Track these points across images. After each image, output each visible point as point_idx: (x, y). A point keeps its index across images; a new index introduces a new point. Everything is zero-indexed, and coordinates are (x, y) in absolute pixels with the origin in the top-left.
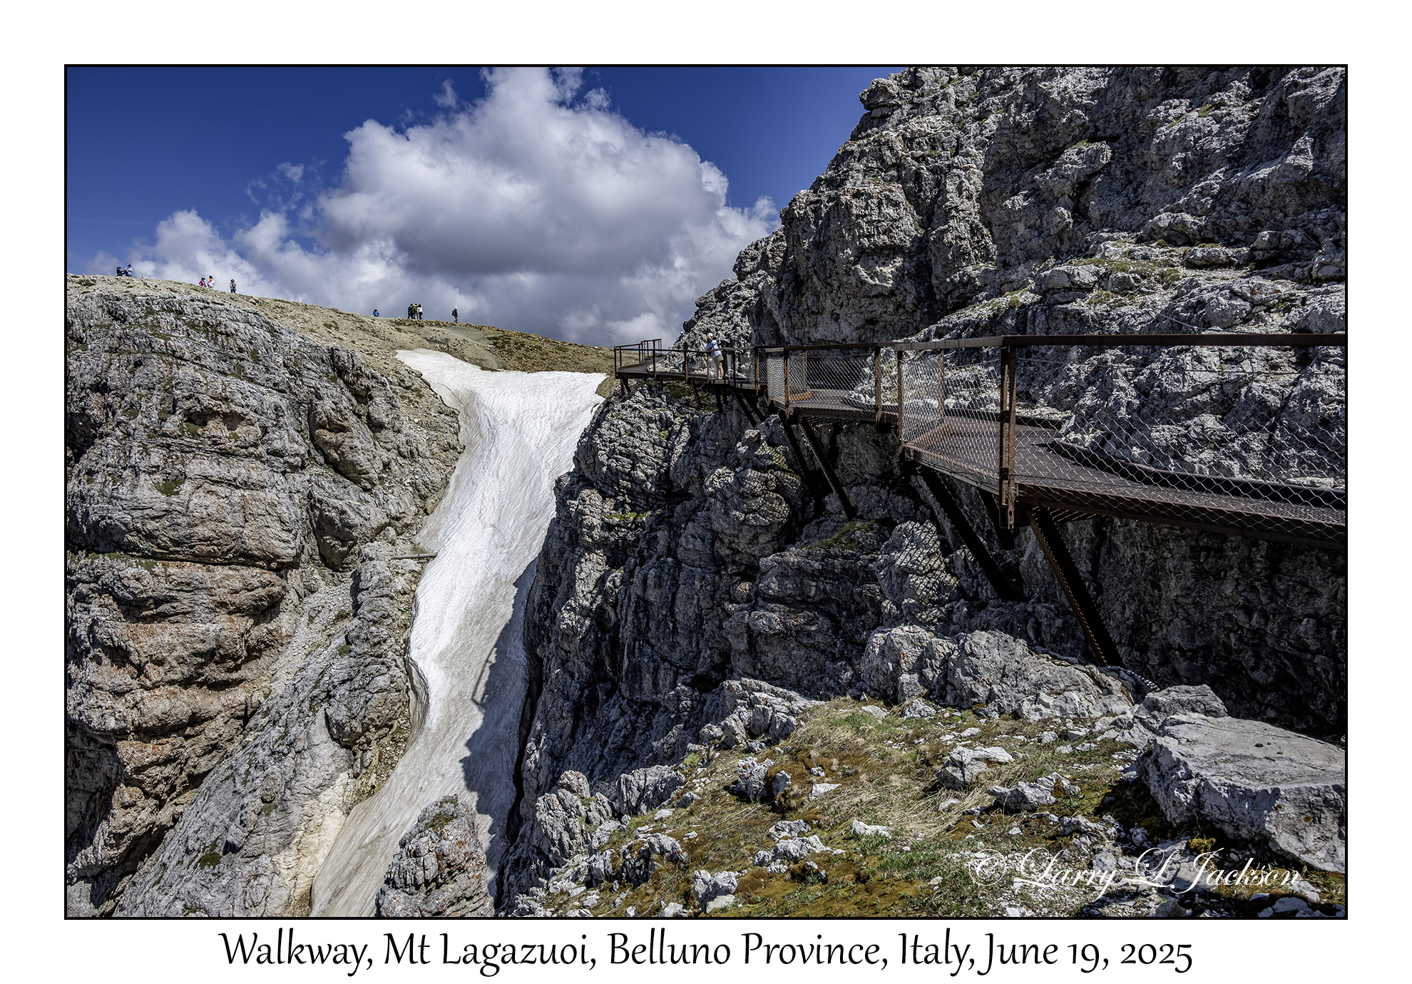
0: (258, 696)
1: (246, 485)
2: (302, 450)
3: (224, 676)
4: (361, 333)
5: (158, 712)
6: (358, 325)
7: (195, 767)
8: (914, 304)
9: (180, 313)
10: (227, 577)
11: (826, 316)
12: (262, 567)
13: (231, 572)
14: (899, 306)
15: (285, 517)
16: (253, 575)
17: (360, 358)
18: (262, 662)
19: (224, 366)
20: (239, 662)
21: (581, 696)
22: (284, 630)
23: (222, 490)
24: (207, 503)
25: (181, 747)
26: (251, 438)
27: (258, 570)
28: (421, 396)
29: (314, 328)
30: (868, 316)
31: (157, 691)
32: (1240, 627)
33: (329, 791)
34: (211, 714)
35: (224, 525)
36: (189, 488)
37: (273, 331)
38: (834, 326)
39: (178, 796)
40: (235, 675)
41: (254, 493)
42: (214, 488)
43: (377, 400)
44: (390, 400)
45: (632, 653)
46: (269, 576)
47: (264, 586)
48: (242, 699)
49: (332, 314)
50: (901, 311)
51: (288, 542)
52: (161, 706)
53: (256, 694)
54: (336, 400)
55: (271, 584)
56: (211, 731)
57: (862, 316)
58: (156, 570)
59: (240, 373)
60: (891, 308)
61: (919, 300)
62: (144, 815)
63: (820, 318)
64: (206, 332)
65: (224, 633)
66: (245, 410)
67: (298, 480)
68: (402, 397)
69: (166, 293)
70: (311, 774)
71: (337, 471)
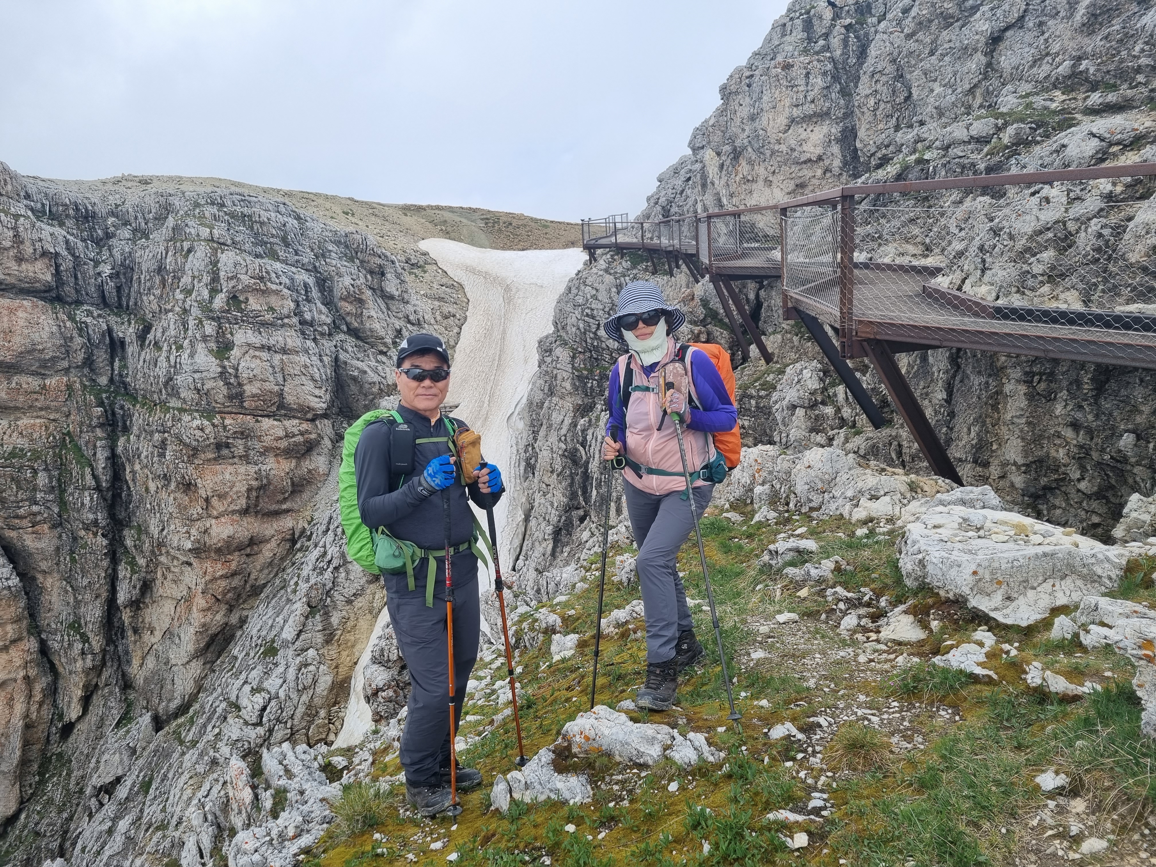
0: (302, 524)
1: (284, 351)
2: (329, 321)
3: (274, 507)
4: (373, 218)
5: (224, 536)
6: (371, 211)
7: (256, 580)
8: (841, 168)
9: (223, 205)
10: (273, 427)
11: (761, 183)
12: (299, 418)
13: (276, 423)
14: (827, 170)
15: (317, 376)
16: (292, 425)
17: (372, 240)
18: (305, 496)
19: (260, 250)
20: (287, 495)
21: (559, 521)
22: (321, 470)
23: (265, 355)
24: (253, 366)
25: (244, 563)
26: (285, 311)
27: (297, 421)
28: (425, 272)
29: (334, 215)
30: (798, 181)
31: (223, 520)
32: (1068, 443)
33: (360, 599)
34: (267, 537)
35: (267, 383)
36: (238, 354)
37: (298, 218)
38: (767, 191)
39: (244, 602)
40: (284, 507)
41: (291, 357)
42: (257, 353)
43: (389, 276)
44: (398, 276)
45: (599, 486)
46: (305, 426)
47: (302, 434)
48: (290, 525)
49: (349, 202)
50: (828, 175)
51: (320, 397)
52: (227, 531)
53: (301, 522)
54: (354, 277)
55: (307, 431)
56: (267, 551)
57: (793, 182)
58: (215, 421)
59: (274, 256)
60: (819, 172)
61: (845, 163)
62: (218, 617)
63: (754, 186)
64: (244, 221)
65: (273, 472)
66: (279, 288)
67: (328, 345)
68: (410, 273)
69: (209, 189)
70: (347, 585)
71: (358, 338)
